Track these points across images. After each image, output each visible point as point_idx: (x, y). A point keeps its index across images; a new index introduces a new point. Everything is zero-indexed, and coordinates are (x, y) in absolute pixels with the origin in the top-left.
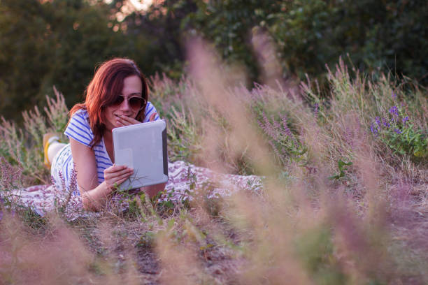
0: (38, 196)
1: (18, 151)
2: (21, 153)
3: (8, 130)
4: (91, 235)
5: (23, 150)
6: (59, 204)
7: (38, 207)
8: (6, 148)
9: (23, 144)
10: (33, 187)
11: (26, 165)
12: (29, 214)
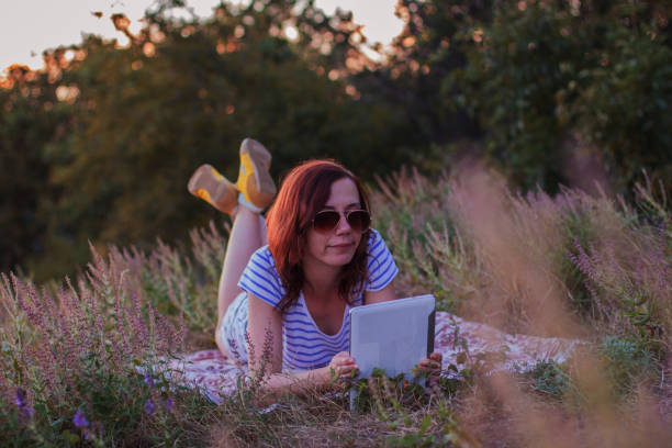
0: (212, 368)
1: (182, 295)
2: (186, 296)
3: (168, 258)
4: (297, 437)
5: (192, 291)
6: (245, 385)
7: (211, 388)
8: (164, 288)
9: (193, 282)
10: (205, 353)
11: (195, 316)
12: (196, 401)
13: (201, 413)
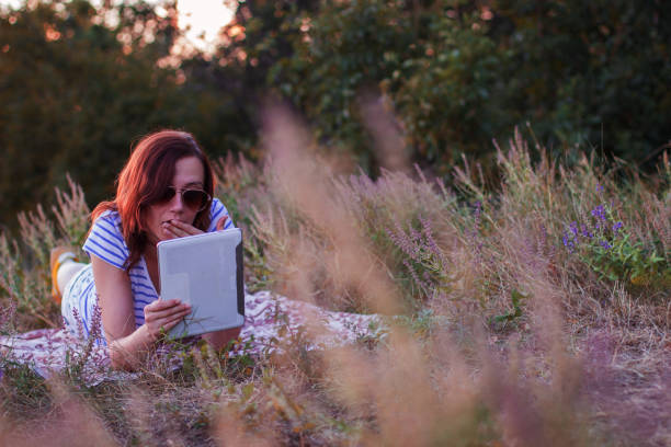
0: (41, 346)
1: (10, 276)
2: (14, 277)
5: (19, 273)
6: (73, 359)
7: (40, 364)
9: (20, 264)
10: (34, 333)
11: (23, 297)
12: (25, 376)
13: (30, 387)
